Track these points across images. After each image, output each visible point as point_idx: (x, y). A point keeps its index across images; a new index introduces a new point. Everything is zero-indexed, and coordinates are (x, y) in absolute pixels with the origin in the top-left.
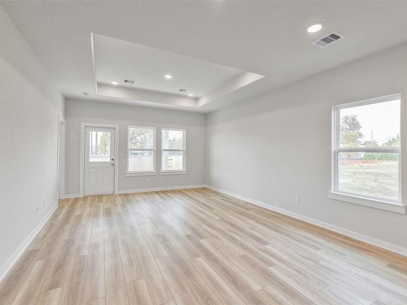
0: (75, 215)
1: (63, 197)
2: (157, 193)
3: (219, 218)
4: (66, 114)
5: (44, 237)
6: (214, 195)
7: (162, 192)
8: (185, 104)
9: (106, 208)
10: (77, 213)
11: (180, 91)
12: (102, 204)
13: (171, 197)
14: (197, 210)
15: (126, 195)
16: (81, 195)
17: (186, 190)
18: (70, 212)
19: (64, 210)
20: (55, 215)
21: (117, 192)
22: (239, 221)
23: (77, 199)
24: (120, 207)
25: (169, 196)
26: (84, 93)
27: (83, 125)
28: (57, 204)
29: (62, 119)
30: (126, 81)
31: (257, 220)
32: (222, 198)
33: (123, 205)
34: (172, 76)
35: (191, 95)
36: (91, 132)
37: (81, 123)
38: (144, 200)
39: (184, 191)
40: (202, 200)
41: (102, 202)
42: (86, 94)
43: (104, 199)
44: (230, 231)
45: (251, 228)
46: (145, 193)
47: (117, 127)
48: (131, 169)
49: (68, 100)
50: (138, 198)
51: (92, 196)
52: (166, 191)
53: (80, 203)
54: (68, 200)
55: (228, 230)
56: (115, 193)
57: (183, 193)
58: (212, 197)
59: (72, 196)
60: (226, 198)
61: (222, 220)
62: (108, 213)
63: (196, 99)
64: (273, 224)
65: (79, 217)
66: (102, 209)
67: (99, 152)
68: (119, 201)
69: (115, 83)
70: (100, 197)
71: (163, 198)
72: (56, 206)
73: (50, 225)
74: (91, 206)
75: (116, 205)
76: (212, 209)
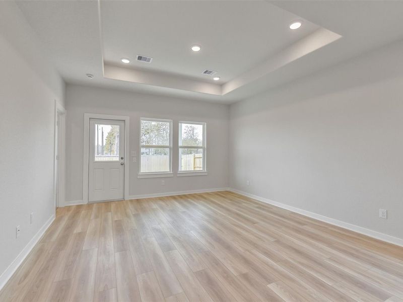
0: (75, 232)
1: (63, 204)
2: (174, 198)
3: (273, 240)
4: (67, 103)
5: (26, 276)
6: (245, 201)
7: (181, 197)
8: (208, 91)
9: (116, 221)
10: (78, 229)
11: (205, 72)
12: (110, 214)
13: (194, 204)
14: (235, 225)
15: (138, 201)
16: (85, 202)
17: (208, 194)
18: (69, 228)
19: (63, 224)
20: (50, 233)
21: (127, 198)
22: (304, 245)
23: (79, 207)
24: (133, 219)
25: (190, 203)
26: (87, 75)
27: (87, 116)
28: (54, 215)
29: (60, 107)
30: (140, 58)
31: (329, 244)
32: (258, 206)
33: (136, 216)
34: (200, 47)
35: (216, 79)
36: (96, 125)
37: (85, 114)
38: (162, 208)
39: (205, 196)
40: (233, 208)
41: (110, 211)
42: (90, 76)
43: (113, 206)
44: (302, 264)
45: (330, 259)
46: (161, 199)
47: (127, 119)
48: (144, 169)
49: (69, 86)
50: (155, 206)
51: (99, 203)
52: (185, 196)
53: (83, 212)
54: (68, 208)
55: (300, 263)
56: (126, 199)
57: (205, 198)
58: (243, 204)
59: (74, 203)
60: (262, 205)
61: (278, 241)
62: (119, 228)
63: (221, 85)
64: (357, 251)
65: (81, 236)
66: (110, 221)
67: (105, 152)
68: (131, 209)
69: (126, 61)
70: (108, 203)
71: (184, 206)
72: (52, 218)
73: (39, 252)
74: (96, 217)
75: (127, 216)
76: (254, 223)
